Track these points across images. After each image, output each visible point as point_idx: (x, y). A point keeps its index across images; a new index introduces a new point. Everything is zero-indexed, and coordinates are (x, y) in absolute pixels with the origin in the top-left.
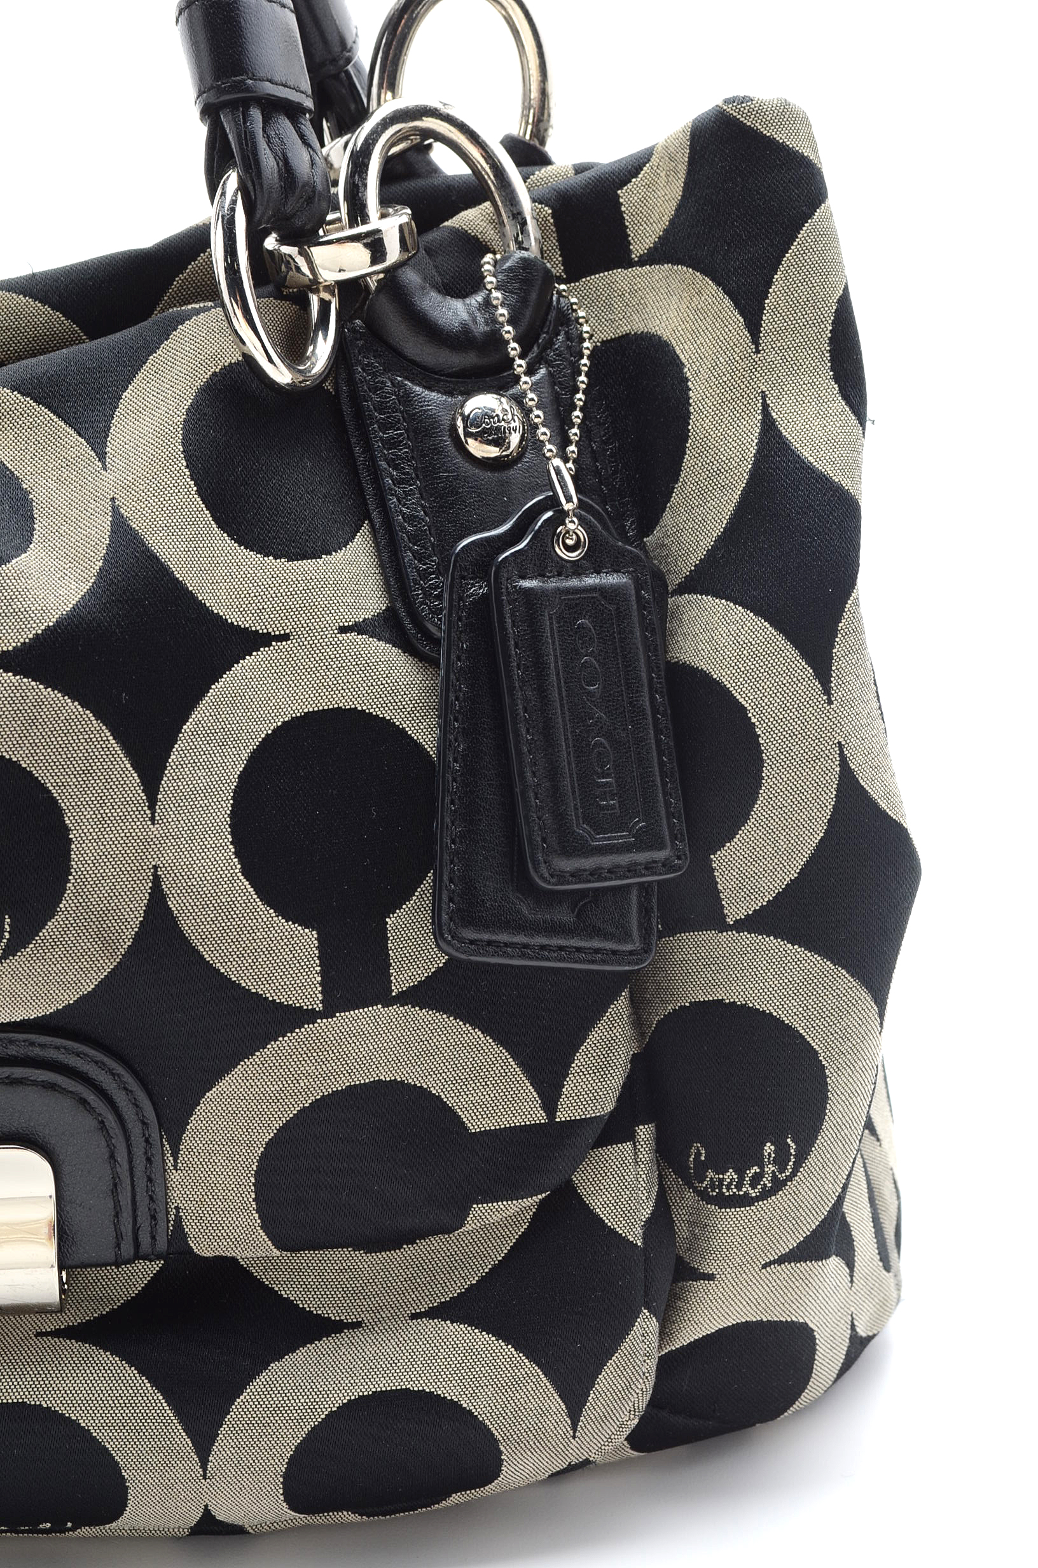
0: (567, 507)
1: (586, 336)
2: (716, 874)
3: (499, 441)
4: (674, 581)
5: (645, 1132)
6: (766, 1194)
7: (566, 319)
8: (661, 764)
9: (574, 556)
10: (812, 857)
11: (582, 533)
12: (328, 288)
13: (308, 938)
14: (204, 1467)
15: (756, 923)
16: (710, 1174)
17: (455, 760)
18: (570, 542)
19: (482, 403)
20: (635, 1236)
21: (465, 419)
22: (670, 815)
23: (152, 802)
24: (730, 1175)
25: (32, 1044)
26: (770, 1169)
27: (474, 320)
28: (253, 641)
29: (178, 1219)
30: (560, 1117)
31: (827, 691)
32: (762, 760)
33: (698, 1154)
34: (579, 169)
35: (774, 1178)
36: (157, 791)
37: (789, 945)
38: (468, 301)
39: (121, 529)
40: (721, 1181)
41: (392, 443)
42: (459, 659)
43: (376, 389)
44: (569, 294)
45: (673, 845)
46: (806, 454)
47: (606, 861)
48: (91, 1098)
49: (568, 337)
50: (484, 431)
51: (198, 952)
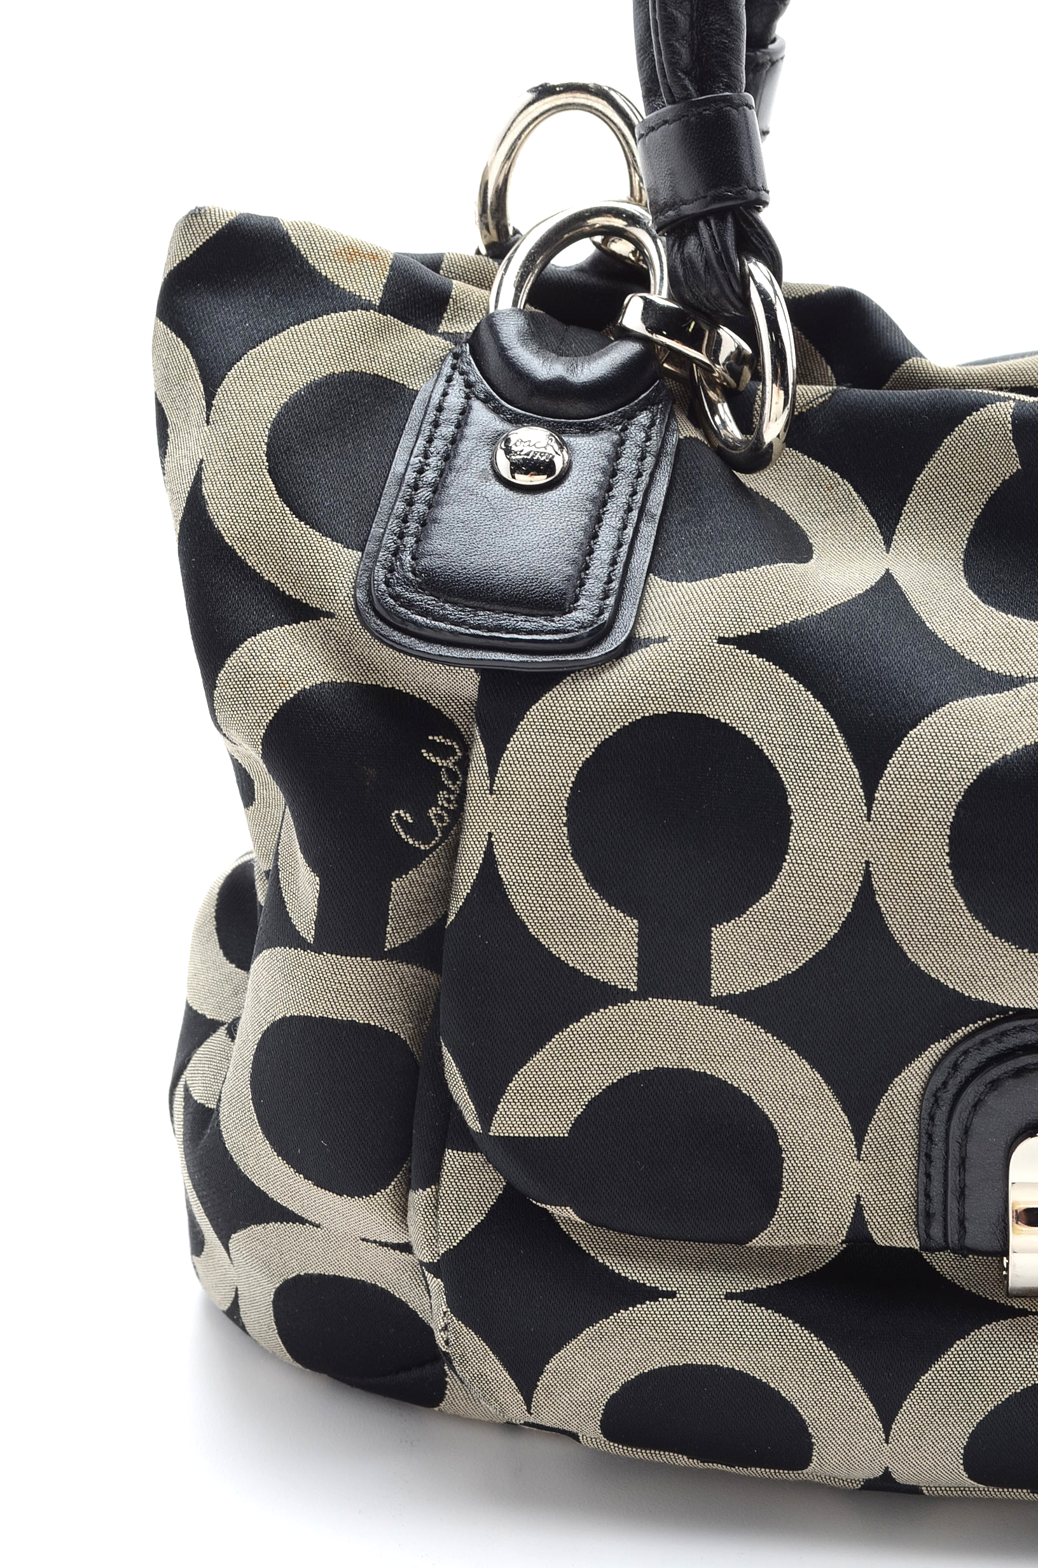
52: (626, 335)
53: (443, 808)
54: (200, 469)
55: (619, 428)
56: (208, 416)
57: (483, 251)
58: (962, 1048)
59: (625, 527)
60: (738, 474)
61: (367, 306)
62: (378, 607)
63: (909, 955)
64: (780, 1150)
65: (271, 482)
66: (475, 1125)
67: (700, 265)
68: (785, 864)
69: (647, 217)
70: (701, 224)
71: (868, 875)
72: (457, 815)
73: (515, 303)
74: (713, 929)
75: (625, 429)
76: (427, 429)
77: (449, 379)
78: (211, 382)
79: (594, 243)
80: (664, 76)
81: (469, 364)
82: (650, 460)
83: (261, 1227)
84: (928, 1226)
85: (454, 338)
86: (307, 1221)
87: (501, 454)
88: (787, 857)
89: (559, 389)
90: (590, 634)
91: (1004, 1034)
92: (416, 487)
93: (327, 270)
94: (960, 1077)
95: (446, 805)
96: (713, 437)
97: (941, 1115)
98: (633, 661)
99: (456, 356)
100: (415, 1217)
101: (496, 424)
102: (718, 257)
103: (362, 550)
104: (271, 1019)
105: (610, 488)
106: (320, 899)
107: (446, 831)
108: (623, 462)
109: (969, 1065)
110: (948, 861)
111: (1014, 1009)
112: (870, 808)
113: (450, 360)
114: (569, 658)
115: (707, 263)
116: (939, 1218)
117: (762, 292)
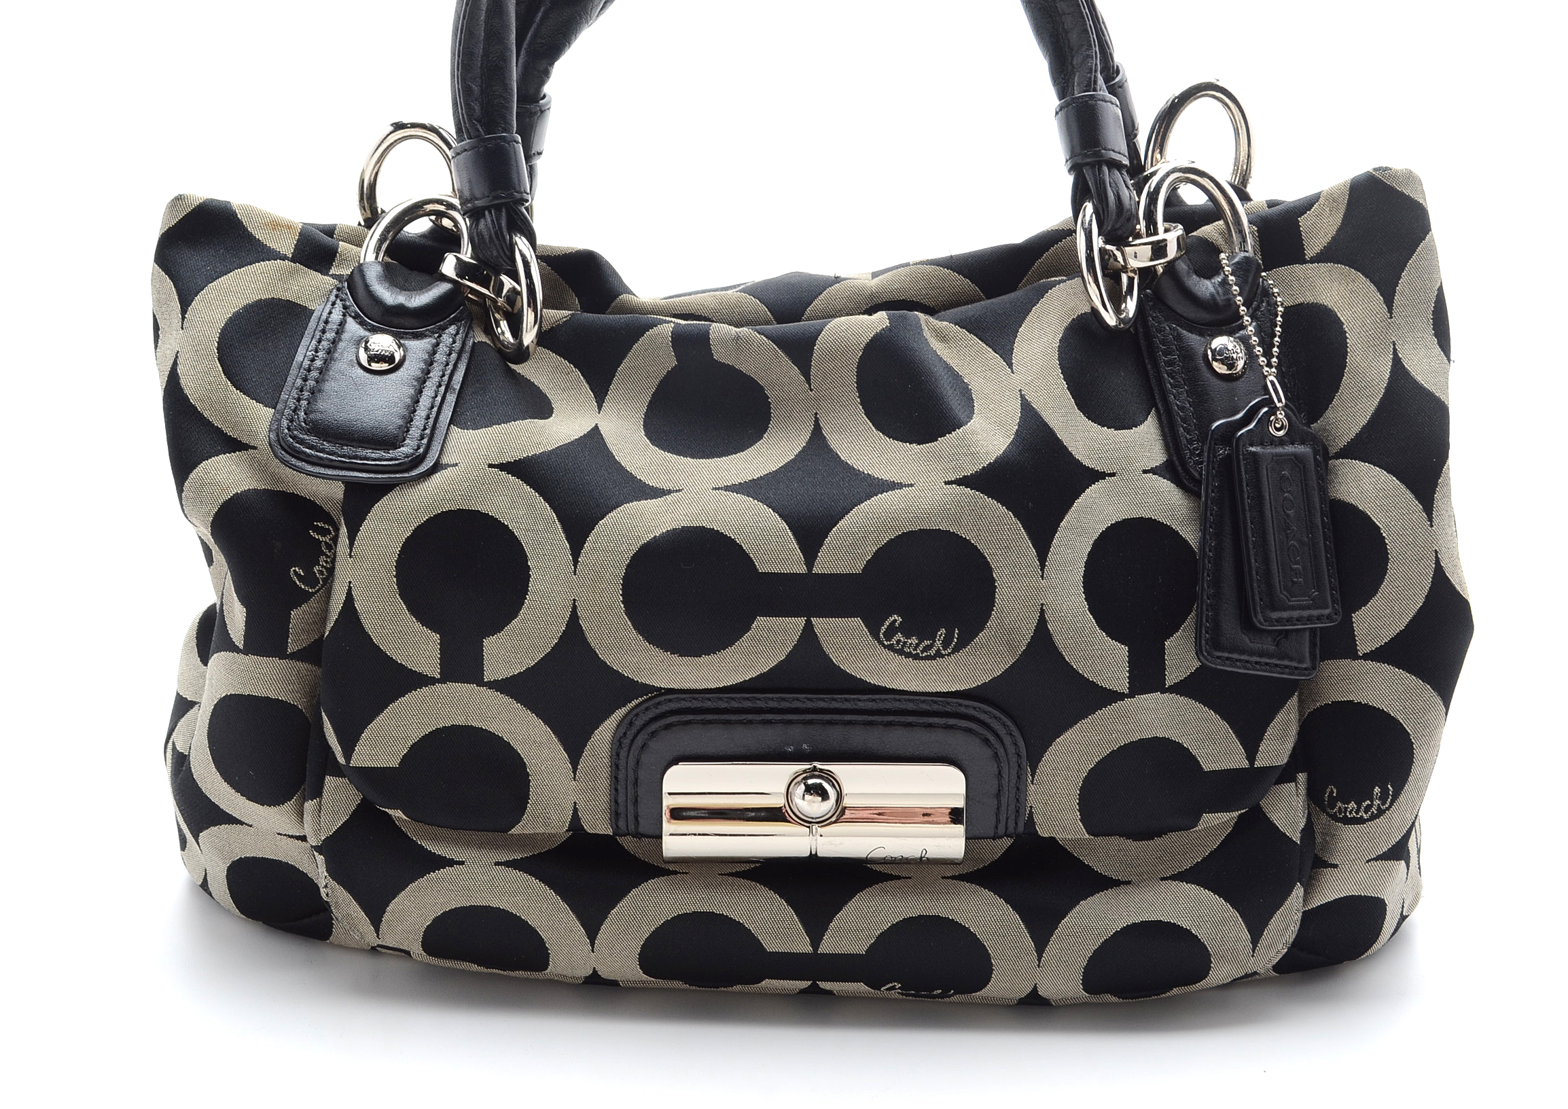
0: (1279, 405)
1: (1279, 303)
2: (1354, 625)
3: (1231, 366)
4: (1332, 451)
5: (1302, 777)
6: (1373, 817)
7: (1267, 293)
8: (1327, 558)
9: (1281, 433)
10: (1414, 617)
11: (1286, 422)
12: (1134, 271)
13: (1123, 650)
14: (1039, 960)
15: (1378, 655)
16: (1339, 804)
17: (1210, 551)
18: (1278, 426)
19: (1219, 342)
20: (1296, 838)
21: (1212, 351)
22: (1332, 589)
23: (1043, 566)
24: (1353, 805)
25: (960, 705)
26: (1377, 802)
27: (1218, 293)
28: (1097, 476)
29: (1031, 813)
30: (1257, 764)
31: (1430, 519)
32: (1388, 559)
33: (1332, 792)
34: (1271, 204)
36: (1046, 561)
37: (1397, 670)
38: (1213, 281)
39: (1026, 407)
40: (1346, 809)
41: (1170, 363)
42: (1213, 491)
43: (1161, 331)
44: (1270, 279)
45: (1333, 607)
46: (1419, 378)
47: (1296, 614)
48: (992, 738)
49: (1269, 304)
50: (1226, 358)
51: (1062, 655)
52: (445, 278)
53: (323, 566)
54: (177, 357)
55: (436, 335)
56: (182, 324)
57: (363, 223)
58: (634, 712)
59: (436, 396)
60: (513, 366)
61: (284, 258)
62: (283, 444)
63: (600, 656)
64: (528, 775)
65: (219, 366)
66: (342, 760)
67: (487, 237)
68: (526, 601)
69: (459, 206)
70: (487, 213)
71: (574, 608)
72: (331, 571)
73: (377, 258)
74: (484, 640)
75: (440, 336)
76: (318, 334)
77: (334, 304)
78: (185, 303)
79: (431, 220)
80: (465, 123)
81: (346, 294)
82: (454, 356)
83: (216, 828)
84: (617, 820)
85: (338, 277)
86: (244, 823)
87: (362, 350)
88: (527, 596)
89: (400, 310)
90: (410, 461)
91: (659, 703)
92: (309, 370)
93: (259, 235)
94: (634, 730)
95: (325, 565)
96: (497, 343)
97: (623, 753)
98: (438, 478)
99: (338, 289)
100: (307, 818)
101: (362, 332)
102: (496, 233)
103: (275, 408)
104: (219, 697)
105: (429, 372)
106: (246, 622)
107: (325, 580)
108: (437, 356)
109: (639, 723)
110: (621, 599)
111: (664, 689)
112: (575, 568)
113: (335, 292)
114: (398, 476)
115: (491, 237)
116: (623, 815)
117: (521, 251)
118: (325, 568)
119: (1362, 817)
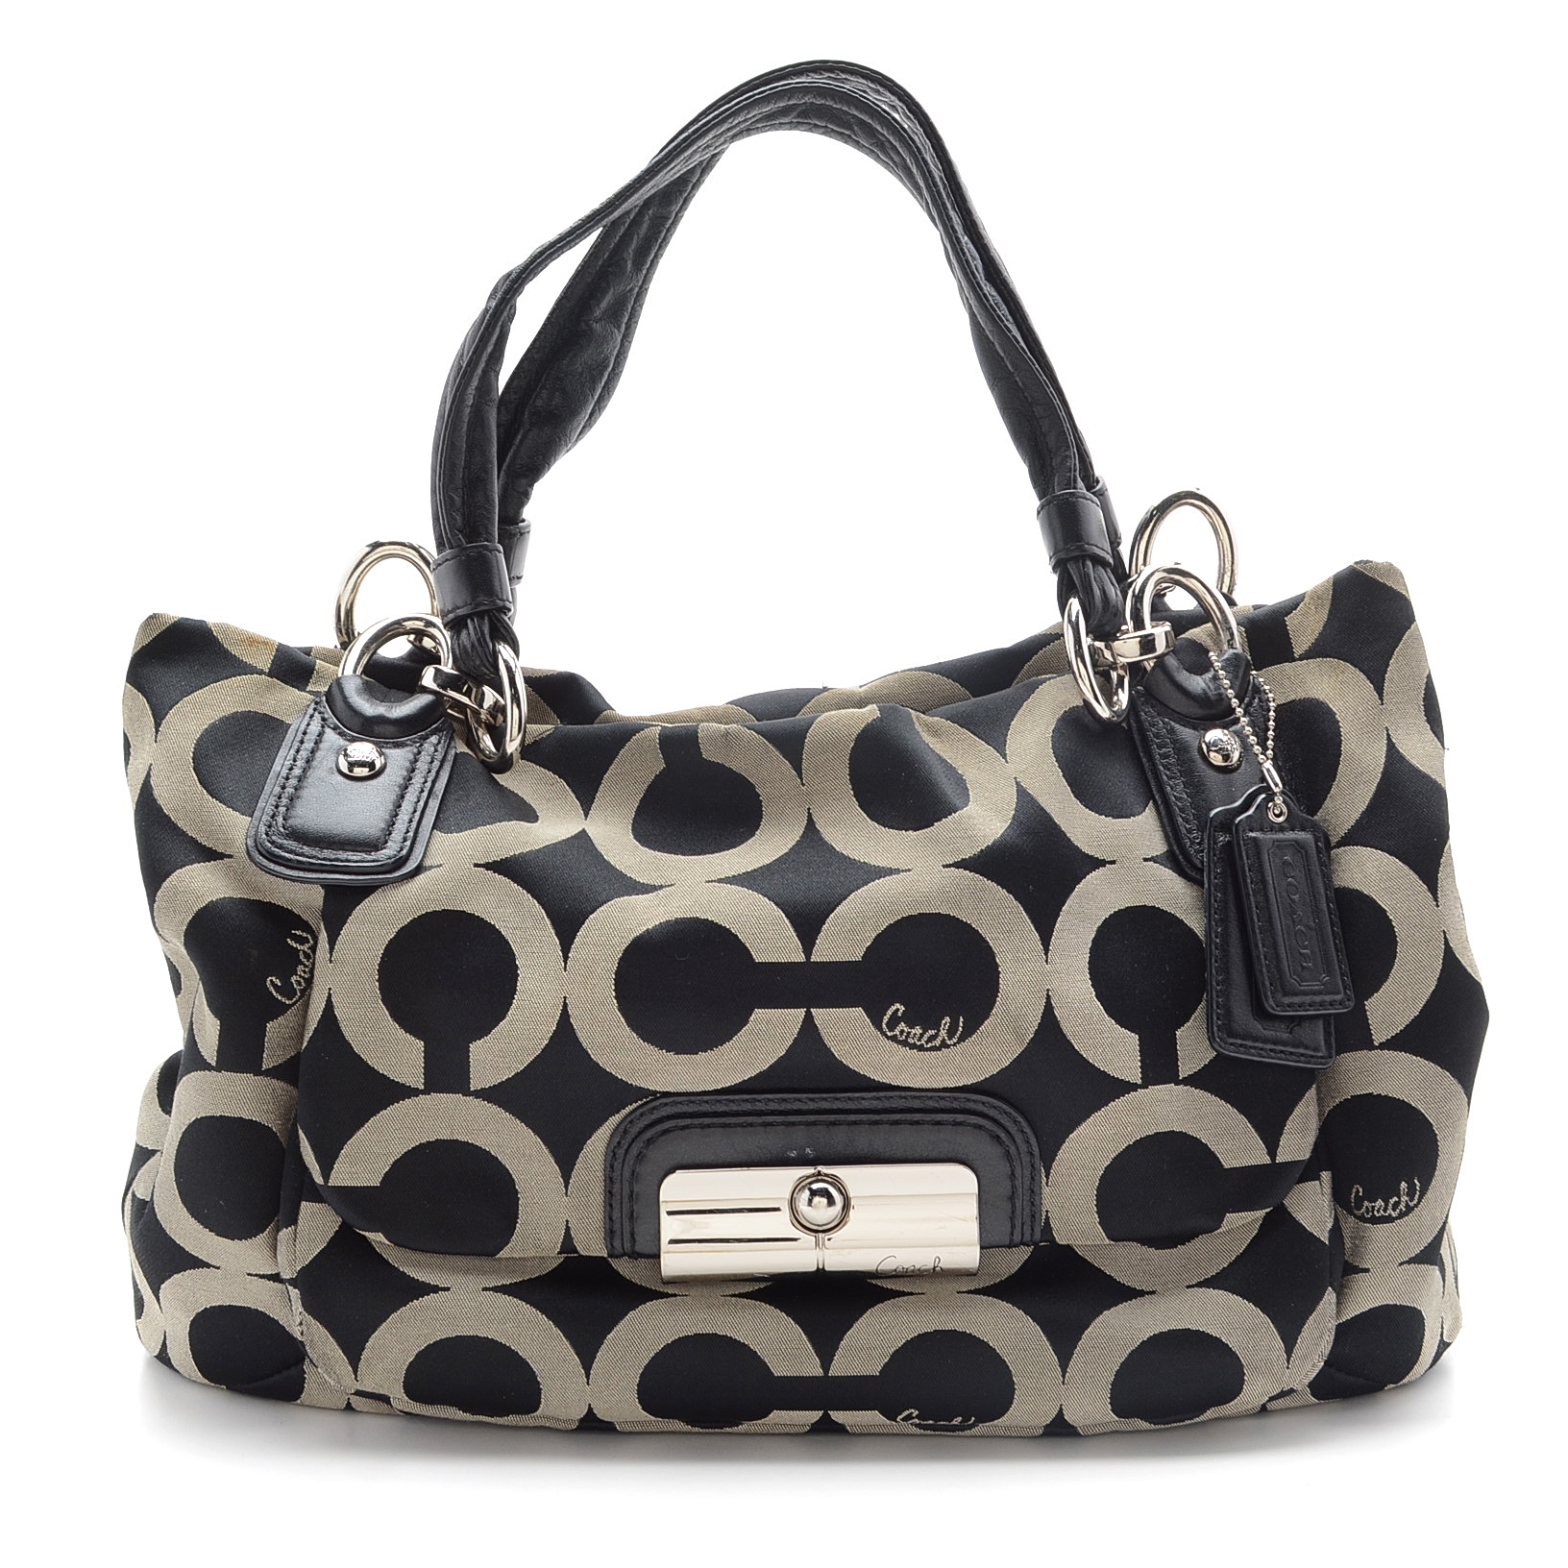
0: (1276, 790)
1: (1271, 699)
2: (1368, 1013)
3: (1226, 758)
4: (1334, 840)
5: (1326, 1175)
6: (1402, 1215)
7: (1257, 690)
8: (1335, 944)
9: (1281, 819)
10: (1428, 1002)
11: (1285, 810)
12: (1123, 667)
13: (1133, 1038)
14: (1064, 1376)
15: (1394, 1044)
16: (1366, 1203)
17: (1216, 937)
18: (1277, 812)
19: (1214, 735)
20: (1325, 1238)
21: (1206, 744)
22: (1342, 975)
23: (1046, 951)
24: (1380, 1203)
25: (969, 1100)
26: (1404, 1198)
27: (1209, 688)
28: (1098, 863)
29: (1047, 1218)
30: (1279, 1160)
31: (1436, 899)
32: (1397, 942)
33: (1358, 1191)
34: (1256, 607)
35: (1407, 1205)
36: (1049, 945)
37: (1414, 1057)
38: (1203, 677)
39: (1022, 793)
40: (1373, 1207)
41: (1165, 756)
42: (1215, 878)
43: (1155, 725)
44: (1259, 677)
45: (1345, 993)
46: (1414, 762)
47: (1308, 999)
48: (1003, 1135)
49: (1260, 700)
50: (1220, 749)
51: (1071, 1043)
52: (425, 690)
53: (300, 976)
54: (150, 769)
55: (418, 745)
56: (156, 737)
57: (339, 646)
58: (629, 1119)
59: (419, 801)
60: (494, 775)
61: (261, 672)
62: (260, 848)
63: (592, 1056)
64: (517, 1192)
65: (194, 775)
66: (319, 1180)
67: (469, 646)
68: (514, 1001)
69: (438, 621)
70: (469, 621)
71: (565, 1005)
72: (309, 982)
73: (355, 671)
74: (471, 1045)
75: (421, 745)
76: (296, 744)
77: (312, 716)
78: (159, 718)
79: (409, 641)
80: (446, 534)
81: (325, 707)
82: (436, 763)
83: (180, 1275)
84: (612, 1238)
85: (316, 694)
86: (211, 1266)
87: (341, 758)
88: (516, 996)
89: (381, 720)
90: (393, 863)
91: (654, 1108)
92: (287, 779)
93: (235, 651)
94: (629, 1138)
96: (480, 755)
97: (617, 1165)
98: (421, 879)
99: (316, 703)
100: (281, 1248)
101: (342, 742)
102: (479, 640)
103: (252, 817)
104: (188, 1122)
105: (410, 779)
106: (220, 1035)
107: (303, 992)
108: (419, 765)
109: (634, 1130)
110: (614, 995)
111: (660, 1092)
112: (566, 963)
113: (313, 706)
114: (380, 876)
115: (473, 646)
116: (618, 1233)
117: (505, 661)
118: (303, 978)
119: (1390, 1215)
